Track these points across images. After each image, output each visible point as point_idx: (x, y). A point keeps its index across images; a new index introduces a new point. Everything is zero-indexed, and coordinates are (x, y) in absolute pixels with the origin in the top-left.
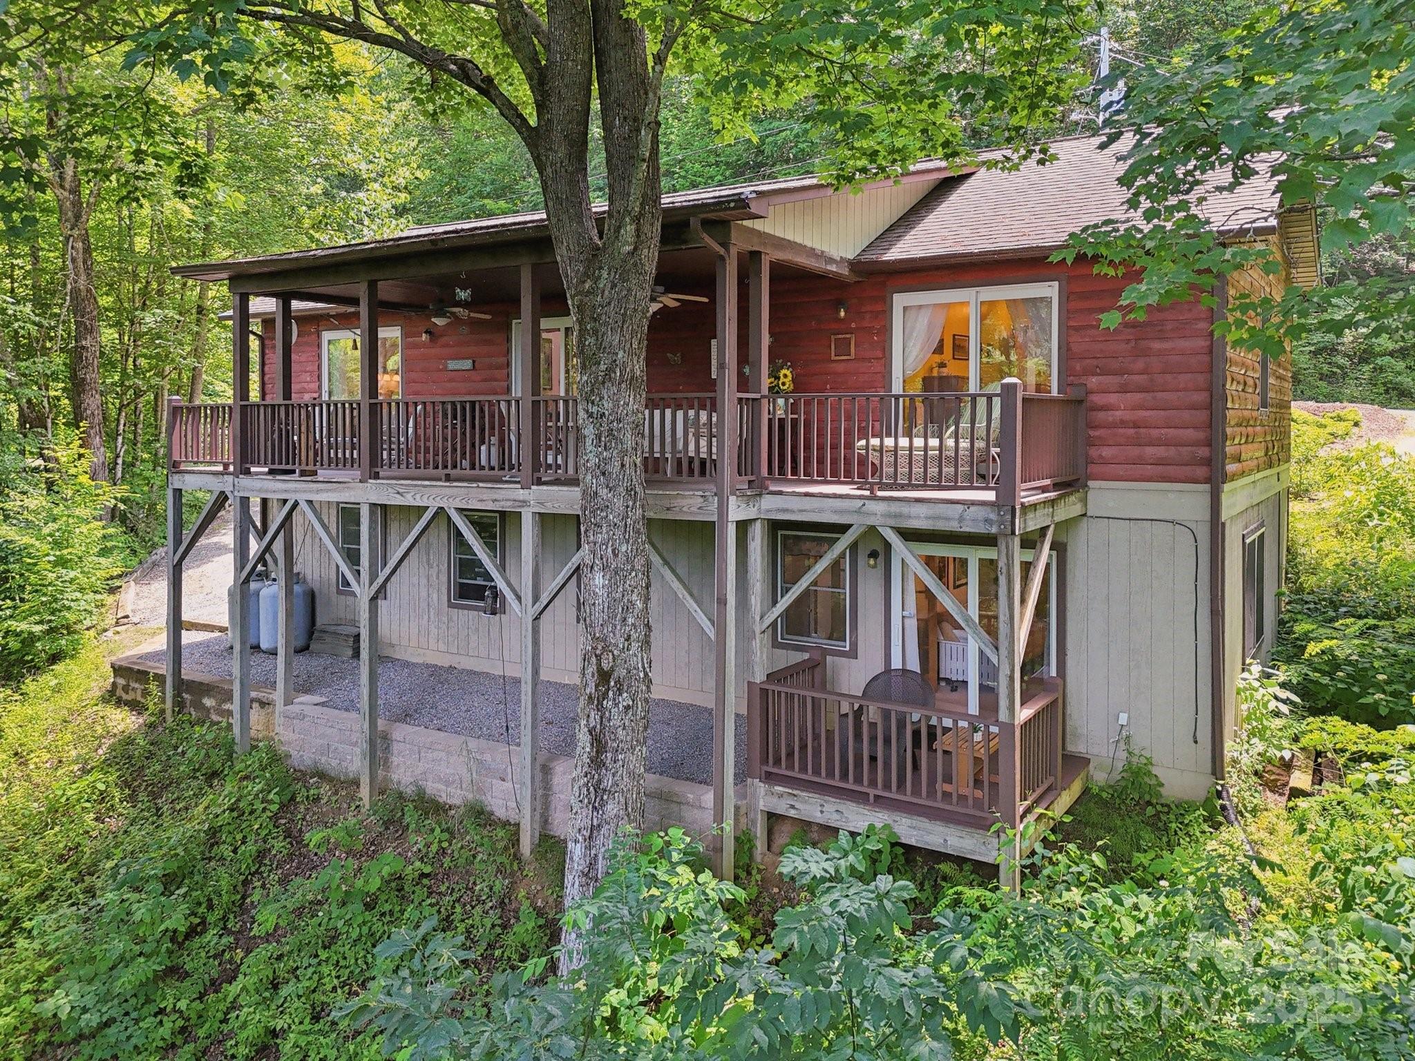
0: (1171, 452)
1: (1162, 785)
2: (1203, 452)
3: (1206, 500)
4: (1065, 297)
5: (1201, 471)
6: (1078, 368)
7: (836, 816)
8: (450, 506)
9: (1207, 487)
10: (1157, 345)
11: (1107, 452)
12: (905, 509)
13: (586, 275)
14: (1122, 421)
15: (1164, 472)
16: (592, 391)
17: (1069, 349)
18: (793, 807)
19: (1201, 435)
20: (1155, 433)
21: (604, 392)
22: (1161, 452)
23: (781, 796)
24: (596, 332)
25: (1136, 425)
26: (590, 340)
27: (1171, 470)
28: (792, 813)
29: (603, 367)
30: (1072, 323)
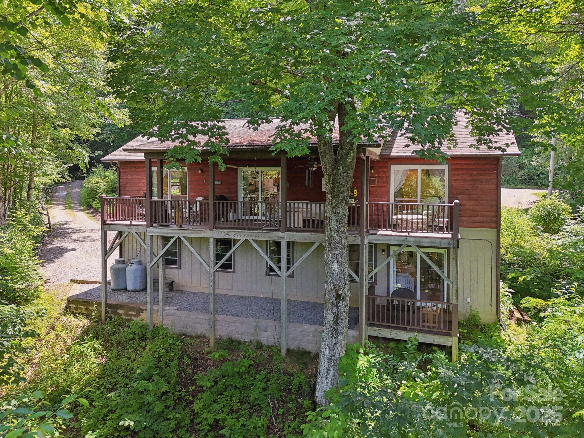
0: (484, 219)
1: (480, 319)
2: (495, 219)
3: (495, 233)
4: (451, 170)
5: (494, 225)
6: (455, 192)
7: (396, 335)
8: (250, 239)
9: (495, 230)
10: (480, 186)
11: (463, 219)
12: (421, 240)
13: (334, 168)
14: (469, 209)
15: (482, 225)
16: (336, 206)
17: (451, 186)
18: (380, 333)
19: (494, 214)
20: (479, 213)
21: (340, 206)
22: (481, 219)
23: (375, 330)
24: (338, 187)
25: (473, 210)
26: (336, 190)
27: (484, 224)
28: (380, 336)
29: (341, 198)
30: (452, 178)
